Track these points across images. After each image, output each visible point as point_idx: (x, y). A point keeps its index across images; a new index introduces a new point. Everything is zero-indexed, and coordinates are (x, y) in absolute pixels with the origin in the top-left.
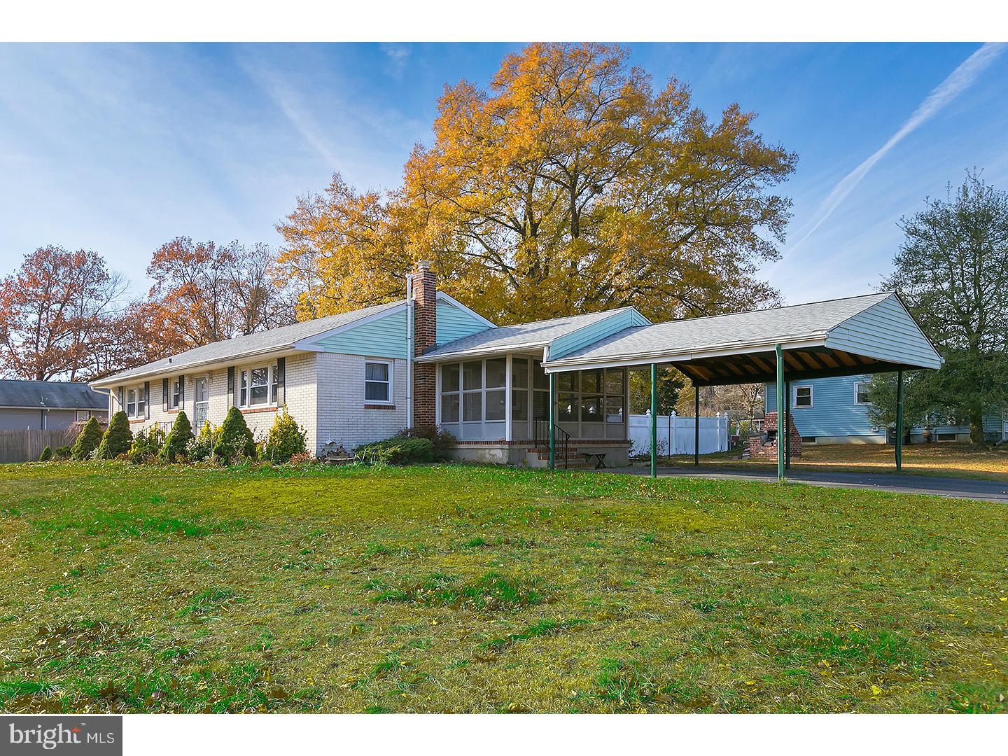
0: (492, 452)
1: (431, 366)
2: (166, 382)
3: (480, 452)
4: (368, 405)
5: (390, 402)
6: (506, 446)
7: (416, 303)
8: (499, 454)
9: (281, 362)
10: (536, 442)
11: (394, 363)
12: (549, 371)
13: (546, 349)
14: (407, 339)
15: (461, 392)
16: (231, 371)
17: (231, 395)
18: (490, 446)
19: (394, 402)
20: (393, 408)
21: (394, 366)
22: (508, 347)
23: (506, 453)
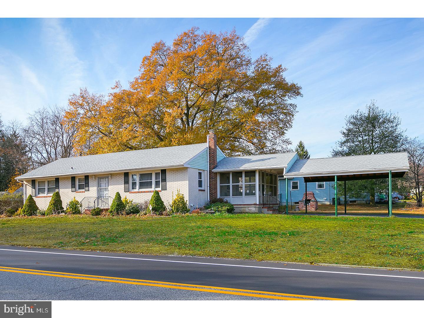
0: (249, 208)
1: (216, 173)
2: (73, 178)
3: (243, 208)
4: (200, 190)
5: (202, 188)
6: (258, 206)
7: (210, 147)
8: (253, 209)
9: (164, 171)
10: (264, 204)
11: (204, 172)
12: (286, 177)
13: (285, 169)
14: (207, 162)
15: (231, 184)
16: (126, 175)
17: (127, 185)
18: (249, 206)
19: (204, 188)
20: (204, 190)
21: (204, 173)
22: (265, 167)
23: (257, 209)
